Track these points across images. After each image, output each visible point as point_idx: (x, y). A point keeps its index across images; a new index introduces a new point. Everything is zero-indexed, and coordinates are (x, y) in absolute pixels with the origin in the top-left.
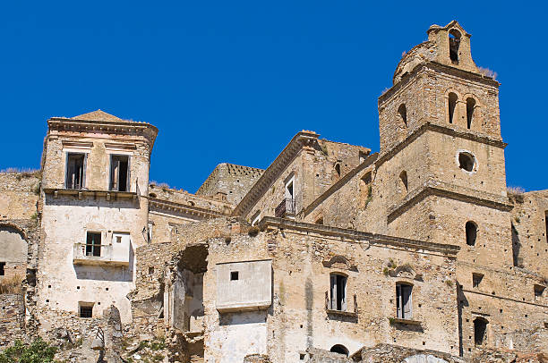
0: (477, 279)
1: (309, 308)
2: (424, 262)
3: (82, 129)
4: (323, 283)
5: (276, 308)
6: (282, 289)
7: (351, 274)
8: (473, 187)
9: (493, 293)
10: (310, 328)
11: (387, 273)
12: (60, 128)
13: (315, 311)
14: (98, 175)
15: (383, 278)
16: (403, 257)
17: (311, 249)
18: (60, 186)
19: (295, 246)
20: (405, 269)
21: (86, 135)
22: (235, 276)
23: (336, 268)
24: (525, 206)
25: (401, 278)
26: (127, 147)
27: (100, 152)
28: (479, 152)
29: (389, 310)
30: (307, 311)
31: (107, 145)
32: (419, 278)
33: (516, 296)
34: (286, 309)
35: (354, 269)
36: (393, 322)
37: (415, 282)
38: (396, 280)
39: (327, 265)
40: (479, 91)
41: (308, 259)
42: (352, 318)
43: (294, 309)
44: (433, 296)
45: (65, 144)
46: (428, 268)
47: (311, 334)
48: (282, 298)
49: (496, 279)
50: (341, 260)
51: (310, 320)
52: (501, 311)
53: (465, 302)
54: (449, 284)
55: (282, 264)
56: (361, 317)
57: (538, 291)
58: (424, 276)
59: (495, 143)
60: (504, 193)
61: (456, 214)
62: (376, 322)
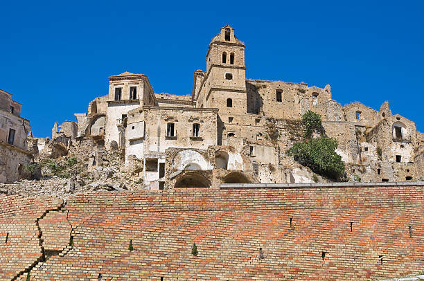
0: (231, 119)
1: (159, 136)
2: (204, 115)
3: (120, 79)
4: (164, 127)
5: (146, 137)
6: (149, 131)
7: (175, 123)
8: (231, 85)
9: (237, 123)
10: (159, 143)
11: (189, 121)
12: (113, 80)
13: (161, 137)
14: (126, 95)
15: (188, 123)
16: (196, 115)
17: (160, 116)
18: (113, 100)
19: (154, 115)
20: (196, 119)
22: (133, 128)
23: (170, 121)
24: (267, 89)
25: (195, 122)
26: (136, 84)
27: (127, 86)
28: (234, 72)
29: (190, 134)
30: (157, 138)
31: (129, 84)
32: (202, 122)
33: (247, 124)
34: (150, 138)
35: (177, 121)
36: (191, 138)
37: (200, 123)
38: (193, 123)
39: (166, 120)
40: (236, 50)
41: (159, 119)
42: (176, 138)
43: (153, 137)
44: (207, 127)
45: (115, 85)
46: (206, 118)
47: (159, 146)
48: (149, 134)
49: (239, 118)
50: (172, 118)
51: (159, 140)
52: (240, 130)
53: (224, 128)
54: (214, 122)
55: (149, 122)
56: (179, 138)
57: (257, 121)
58: (204, 120)
59: (242, 68)
60: (245, 86)
61: (223, 96)
62: (184, 139)
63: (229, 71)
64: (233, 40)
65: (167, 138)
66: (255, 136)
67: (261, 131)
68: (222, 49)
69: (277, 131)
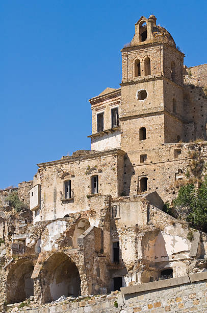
0: (143, 158)
1: (55, 202)
2: (103, 162)
3: (101, 100)
4: (61, 187)
5: (42, 205)
6: (45, 196)
7: (72, 179)
9: (151, 162)
10: (55, 210)
11: (87, 173)
12: (93, 103)
13: (57, 202)
14: (108, 121)
15: (85, 176)
16: (93, 163)
17: (56, 173)
18: (96, 132)
19: (50, 174)
20: (94, 169)
21: (103, 102)
23: (66, 179)
25: (93, 174)
26: (117, 103)
27: (108, 108)
29: (88, 191)
30: (54, 203)
31: (110, 105)
32: (101, 171)
33: (164, 159)
34: (46, 204)
35: (73, 176)
36: (88, 197)
37: (99, 174)
38: (91, 175)
39: (62, 178)
40: (152, 52)
41: (55, 178)
42: (72, 200)
43: (48, 204)
44: (107, 178)
45: (96, 110)
46: (104, 165)
47: (56, 214)
48: (45, 200)
49: (153, 154)
50: (68, 174)
51: (55, 207)
52: (155, 170)
53: (134, 173)
54: (114, 169)
55: (45, 184)
56: (76, 199)
57: (178, 152)
58: (103, 169)
59: (158, 79)
60: (162, 105)
61: (134, 126)
62: (82, 199)
63: (141, 87)
64: (150, 38)
65: (64, 202)
66: (173, 176)
67: (181, 166)
68: (134, 55)
69: (202, 162)
